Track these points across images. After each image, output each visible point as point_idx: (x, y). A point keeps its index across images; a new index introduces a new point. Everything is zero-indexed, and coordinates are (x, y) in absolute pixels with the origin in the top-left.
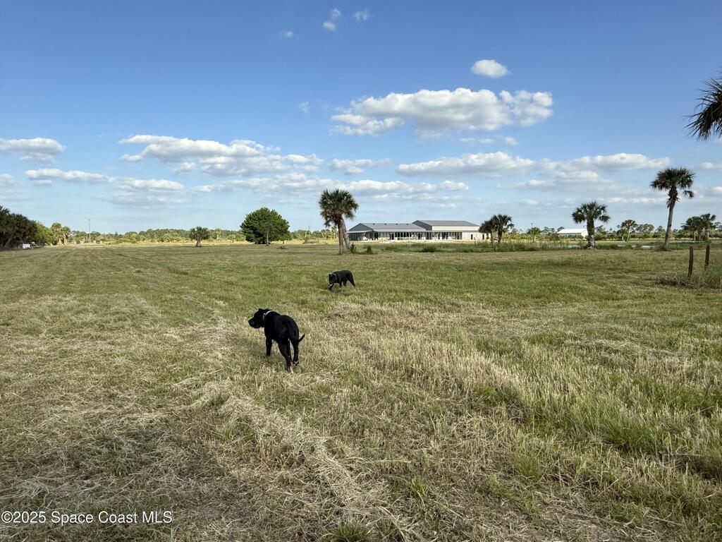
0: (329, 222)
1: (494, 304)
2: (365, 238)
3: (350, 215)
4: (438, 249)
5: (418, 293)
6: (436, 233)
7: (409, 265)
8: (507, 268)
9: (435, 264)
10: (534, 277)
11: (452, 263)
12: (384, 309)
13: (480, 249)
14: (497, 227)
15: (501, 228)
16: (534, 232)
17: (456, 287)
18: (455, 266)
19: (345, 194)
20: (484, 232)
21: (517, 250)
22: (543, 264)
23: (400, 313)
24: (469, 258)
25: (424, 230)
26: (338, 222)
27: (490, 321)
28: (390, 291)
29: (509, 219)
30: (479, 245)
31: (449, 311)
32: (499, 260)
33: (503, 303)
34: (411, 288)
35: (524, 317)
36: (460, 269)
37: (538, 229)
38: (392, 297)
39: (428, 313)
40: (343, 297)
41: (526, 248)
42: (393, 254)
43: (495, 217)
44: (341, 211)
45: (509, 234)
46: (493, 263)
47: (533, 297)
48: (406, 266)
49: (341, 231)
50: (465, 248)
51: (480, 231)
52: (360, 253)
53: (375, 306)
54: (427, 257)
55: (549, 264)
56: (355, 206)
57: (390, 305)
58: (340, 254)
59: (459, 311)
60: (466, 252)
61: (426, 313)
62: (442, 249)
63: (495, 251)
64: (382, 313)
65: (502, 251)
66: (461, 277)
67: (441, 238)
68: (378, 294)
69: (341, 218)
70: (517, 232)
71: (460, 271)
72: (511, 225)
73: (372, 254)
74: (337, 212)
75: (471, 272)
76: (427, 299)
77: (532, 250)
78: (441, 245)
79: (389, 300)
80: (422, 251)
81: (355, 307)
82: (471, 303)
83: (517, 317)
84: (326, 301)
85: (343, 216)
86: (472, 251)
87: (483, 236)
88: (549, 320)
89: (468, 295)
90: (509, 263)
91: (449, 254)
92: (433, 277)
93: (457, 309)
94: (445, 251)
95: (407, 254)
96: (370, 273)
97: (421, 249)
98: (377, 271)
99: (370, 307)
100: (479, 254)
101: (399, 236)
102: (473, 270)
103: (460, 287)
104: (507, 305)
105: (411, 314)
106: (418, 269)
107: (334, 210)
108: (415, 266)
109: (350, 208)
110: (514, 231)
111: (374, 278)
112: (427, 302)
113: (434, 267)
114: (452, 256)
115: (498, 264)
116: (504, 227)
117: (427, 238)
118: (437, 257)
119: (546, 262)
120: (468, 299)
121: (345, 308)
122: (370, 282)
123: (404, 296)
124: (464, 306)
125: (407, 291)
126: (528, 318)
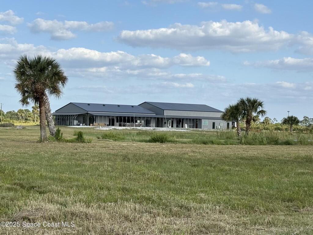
0: (27, 97)
1: (233, 208)
2: (76, 122)
3: (55, 91)
4: (171, 139)
5: (137, 192)
6: (168, 119)
7: (130, 156)
8: (254, 165)
9: (164, 157)
10: (286, 176)
11: (186, 156)
12: (90, 211)
13: (222, 141)
14: (244, 114)
15: (249, 115)
16: (291, 121)
17: (188, 186)
18: (189, 159)
19: (49, 63)
20: (229, 119)
21: (269, 143)
22: (300, 160)
23: (112, 217)
24: (208, 150)
25: (154, 115)
26: (40, 98)
27: (227, 229)
28: (101, 189)
29: (260, 104)
30: (221, 135)
31: (177, 215)
32: (245, 154)
33: (245, 206)
34: (129, 185)
35: (270, 224)
36: (195, 164)
37: (296, 118)
38: (103, 197)
39: (149, 217)
40: (37, 195)
41: (280, 141)
42: (111, 143)
43: (242, 102)
44: (44, 84)
45: (261, 123)
46: (238, 158)
47: (283, 200)
48: (125, 158)
49: (43, 112)
50: (205, 139)
51: (224, 118)
52: (67, 141)
53: (80, 208)
54: (156, 147)
55: (307, 161)
56: (63, 80)
57: (99, 207)
58: (40, 141)
59: (189, 216)
60: (205, 143)
61: (146, 217)
62: (175, 139)
63: (241, 143)
64: (87, 216)
65: (250, 144)
66: (196, 173)
67: (175, 125)
68: (84, 192)
69: (43, 94)
70: (271, 122)
71: (195, 166)
72: (262, 112)
73: (83, 142)
74: (39, 86)
75: (209, 168)
76: (148, 199)
77: (288, 143)
78: (174, 134)
79: (99, 199)
80: (150, 141)
81: (52, 208)
82: (205, 206)
83: (262, 224)
84: (12, 200)
85: (47, 92)
86: (212, 143)
87: (228, 124)
88: (302, 229)
89: (202, 195)
90: (257, 158)
91: (184, 145)
92: (159, 173)
93: (187, 214)
94: (179, 142)
95: (130, 144)
96: (77, 166)
97: (148, 138)
98: (87, 163)
99: (72, 208)
100: (221, 146)
101: (121, 121)
102: (211, 166)
103: (192, 186)
104: (251, 209)
105: (126, 218)
106: (141, 162)
107: (34, 83)
108: (137, 158)
109: (57, 81)
110: (266, 121)
111: (82, 172)
112: (148, 204)
113: (161, 160)
114: (187, 148)
115: (242, 158)
116: (254, 114)
117: (158, 125)
118: (169, 149)
119: (303, 158)
120: (202, 201)
121: (37, 210)
122: (76, 176)
123: (118, 195)
124: (195, 209)
125: (124, 190)
126: (275, 226)
